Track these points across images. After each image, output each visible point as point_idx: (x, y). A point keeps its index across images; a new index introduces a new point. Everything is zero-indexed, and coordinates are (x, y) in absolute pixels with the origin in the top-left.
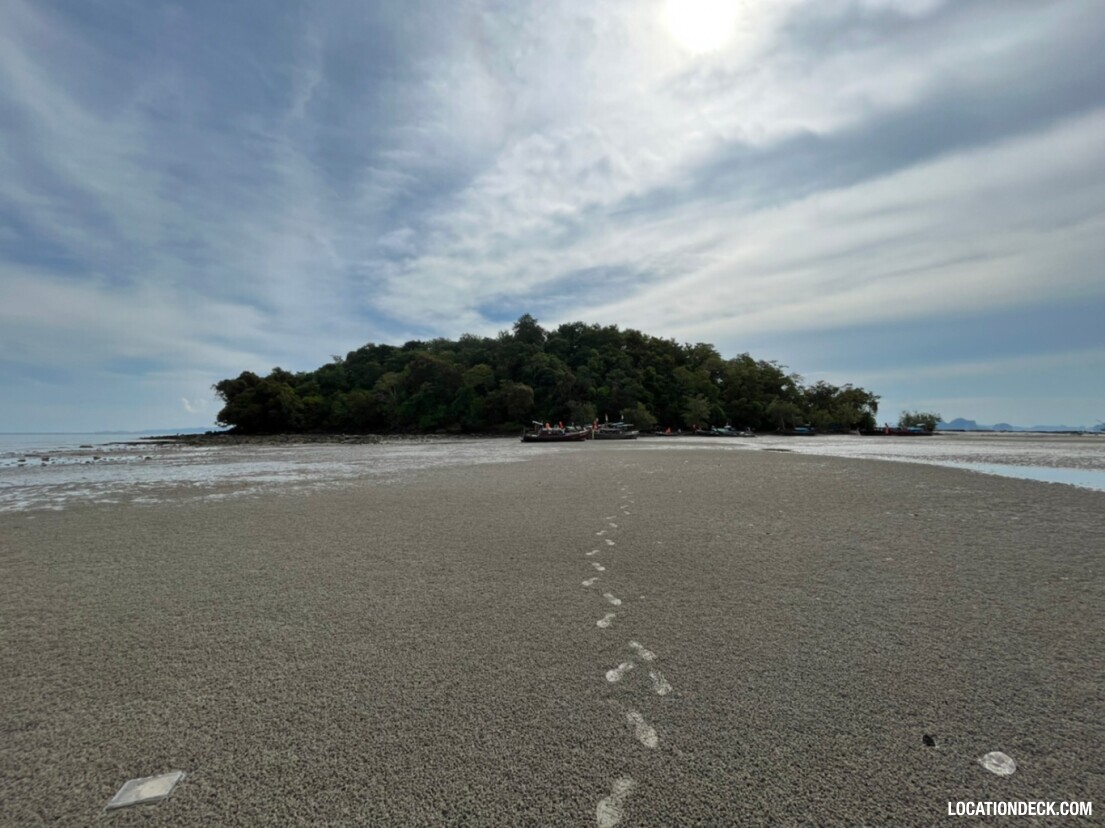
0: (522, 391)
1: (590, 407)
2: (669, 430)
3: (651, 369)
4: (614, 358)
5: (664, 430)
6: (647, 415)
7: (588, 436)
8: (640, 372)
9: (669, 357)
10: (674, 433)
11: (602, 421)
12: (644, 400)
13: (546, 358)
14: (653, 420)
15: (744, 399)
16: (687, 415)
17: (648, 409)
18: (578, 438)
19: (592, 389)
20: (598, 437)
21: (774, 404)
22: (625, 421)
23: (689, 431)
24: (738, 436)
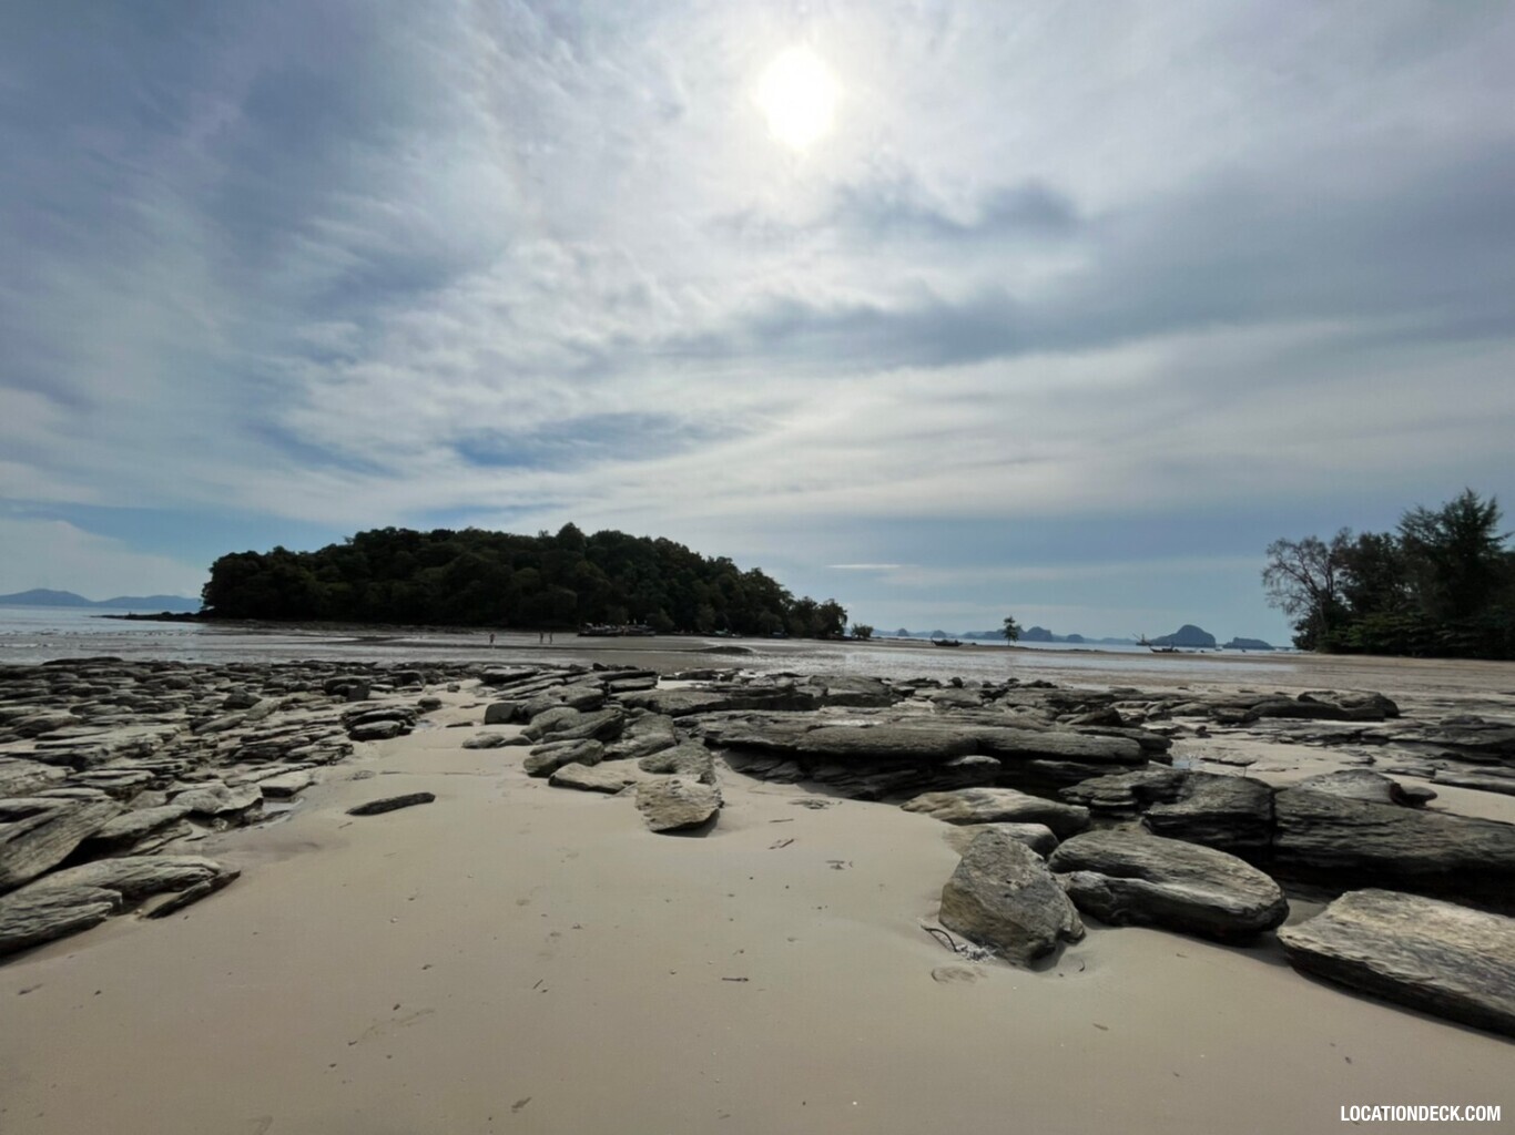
0: (568, 595)
1: (623, 610)
2: (682, 632)
3: (674, 580)
4: (645, 570)
5: (679, 631)
6: (666, 619)
7: (621, 634)
8: (664, 583)
9: (690, 570)
10: (687, 633)
11: (632, 623)
12: (666, 608)
13: (586, 566)
14: (672, 623)
15: (743, 609)
16: (699, 621)
17: (669, 614)
18: (615, 635)
19: (626, 595)
20: (629, 634)
21: (762, 615)
22: (648, 624)
23: (698, 633)
24: (731, 637)
